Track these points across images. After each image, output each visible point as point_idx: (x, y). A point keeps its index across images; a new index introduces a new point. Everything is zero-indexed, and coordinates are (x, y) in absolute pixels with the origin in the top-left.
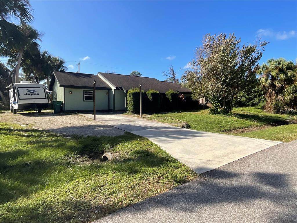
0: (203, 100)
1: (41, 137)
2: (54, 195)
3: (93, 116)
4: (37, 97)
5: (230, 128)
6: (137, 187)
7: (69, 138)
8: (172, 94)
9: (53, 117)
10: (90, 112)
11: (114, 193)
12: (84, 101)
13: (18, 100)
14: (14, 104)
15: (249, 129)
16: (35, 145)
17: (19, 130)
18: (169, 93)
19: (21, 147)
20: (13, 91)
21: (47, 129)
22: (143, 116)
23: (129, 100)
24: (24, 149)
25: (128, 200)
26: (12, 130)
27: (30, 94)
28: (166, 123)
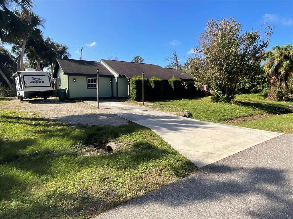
0: (206, 87)
1: (48, 125)
2: (63, 187)
3: (96, 104)
4: (42, 84)
5: (231, 116)
6: (140, 180)
7: (75, 126)
8: (174, 81)
9: (59, 104)
10: (94, 99)
11: (118, 186)
12: (87, 88)
13: (24, 88)
14: (20, 92)
15: (251, 117)
16: (43, 134)
17: (27, 119)
18: (172, 80)
19: (29, 136)
20: (19, 78)
21: (53, 118)
22: (146, 103)
23: (131, 88)
24: (33, 138)
25: (131, 193)
26: (20, 118)
27: (35, 82)
28: (168, 112)
